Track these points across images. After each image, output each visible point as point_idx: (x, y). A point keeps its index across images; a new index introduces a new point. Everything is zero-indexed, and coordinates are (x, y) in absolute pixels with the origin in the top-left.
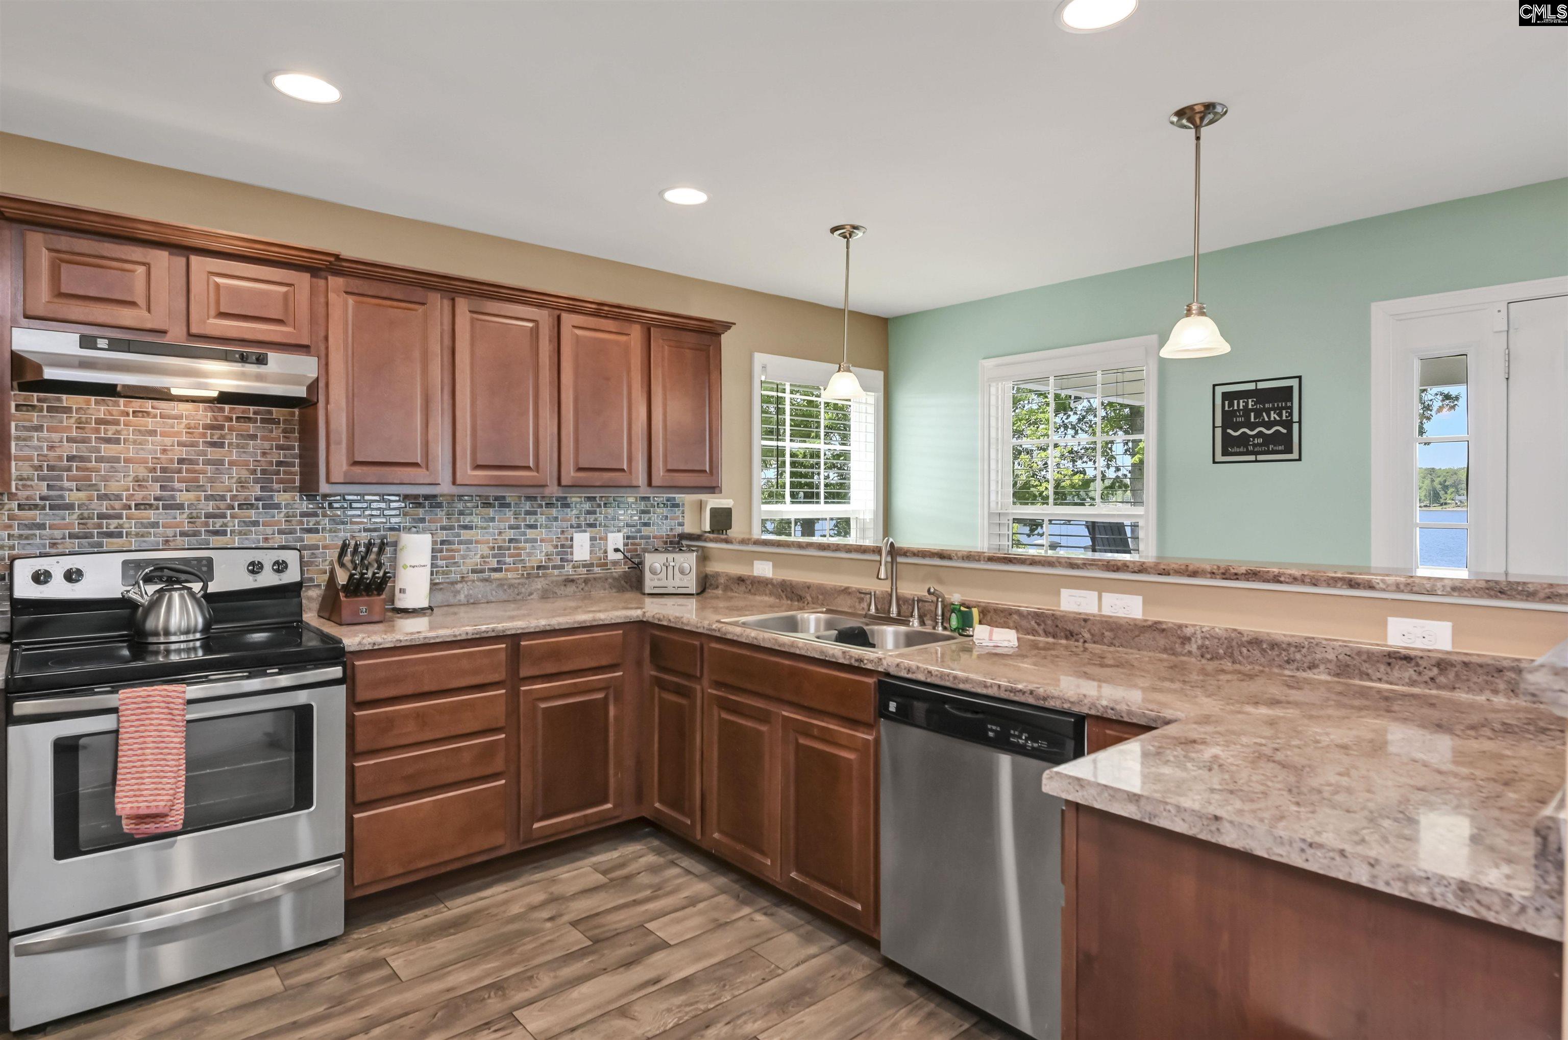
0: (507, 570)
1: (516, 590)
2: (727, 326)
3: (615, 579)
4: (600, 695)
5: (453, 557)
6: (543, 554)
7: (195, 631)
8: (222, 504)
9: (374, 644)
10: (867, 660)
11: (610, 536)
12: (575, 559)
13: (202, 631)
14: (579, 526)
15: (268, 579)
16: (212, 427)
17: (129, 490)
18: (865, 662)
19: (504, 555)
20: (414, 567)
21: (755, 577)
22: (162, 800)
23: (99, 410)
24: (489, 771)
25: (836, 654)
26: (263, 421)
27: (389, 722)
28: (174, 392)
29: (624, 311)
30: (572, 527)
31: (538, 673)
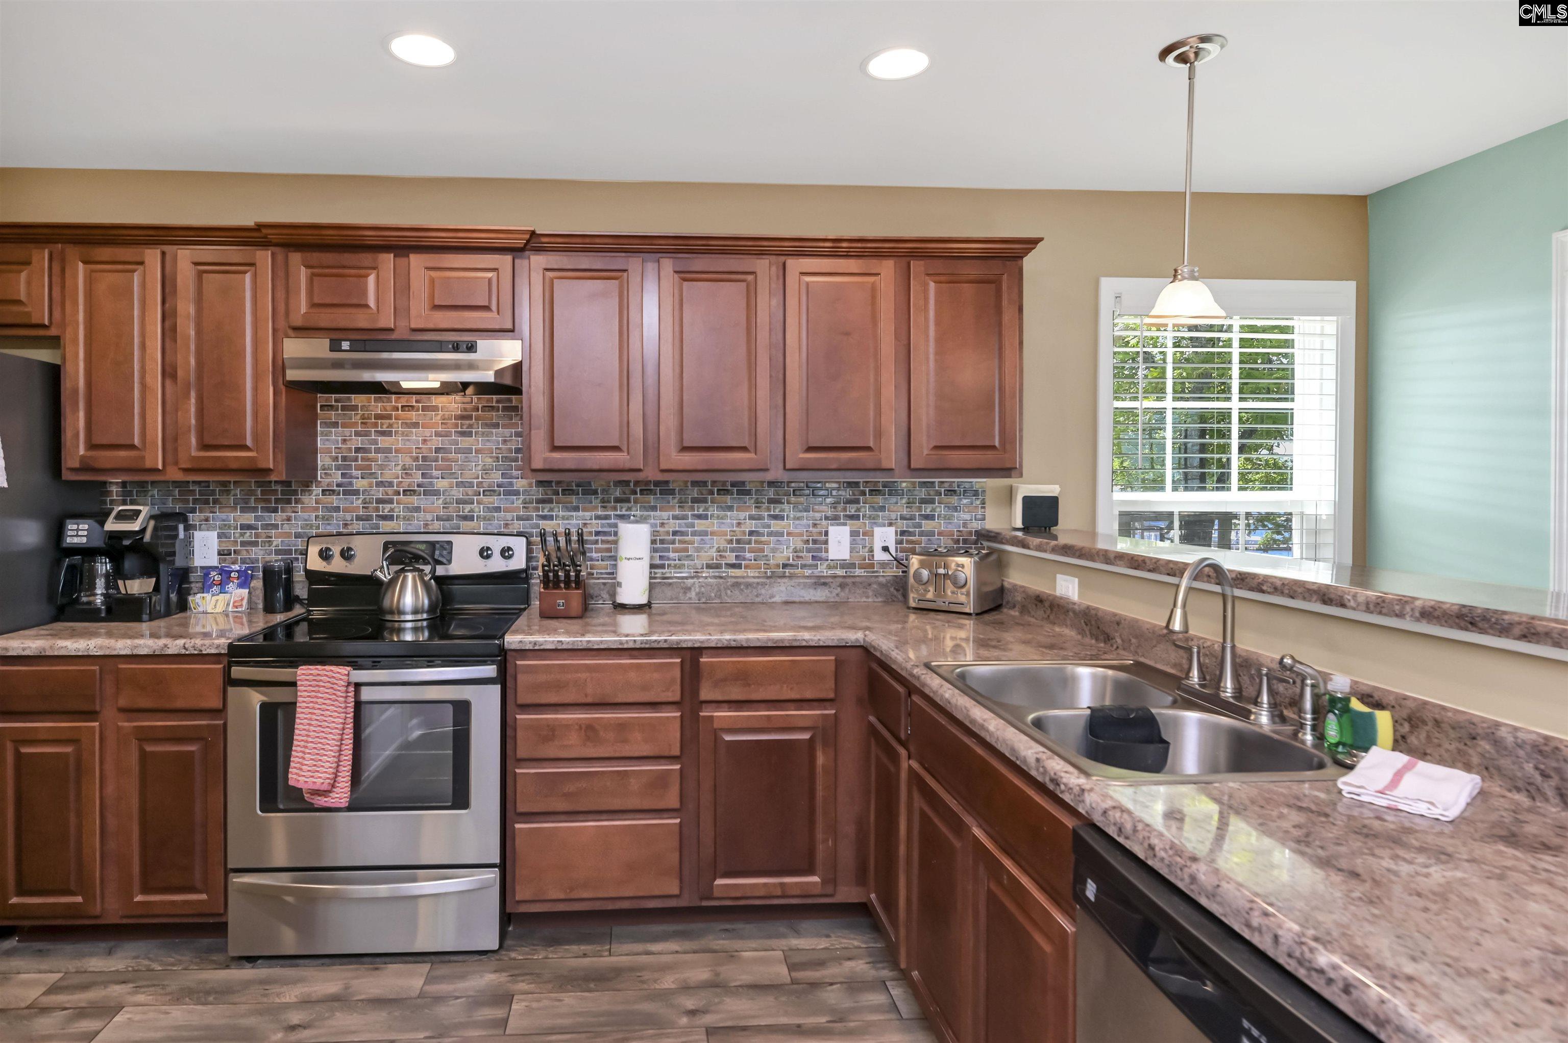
0: (747, 567)
1: (754, 590)
2: (1032, 243)
3: (881, 585)
4: (806, 736)
5: (686, 550)
6: (791, 550)
7: (422, 612)
8: (470, 491)
9: (535, 644)
10: (1065, 785)
11: (878, 531)
12: (830, 558)
13: (428, 612)
14: (836, 518)
15: (497, 565)
16: (462, 417)
17: (398, 478)
18: (1063, 787)
19: (743, 550)
20: (629, 559)
21: (1056, 597)
22: (320, 777)
23: (377, 407)
24: (662, 805)
25: (1028, 760)
26: (505, 409)
27: (550, 733)
28: (405, 385)
29: (869, 245)
30: (827, 518)
31: (720, 698)
